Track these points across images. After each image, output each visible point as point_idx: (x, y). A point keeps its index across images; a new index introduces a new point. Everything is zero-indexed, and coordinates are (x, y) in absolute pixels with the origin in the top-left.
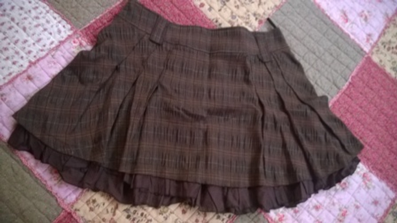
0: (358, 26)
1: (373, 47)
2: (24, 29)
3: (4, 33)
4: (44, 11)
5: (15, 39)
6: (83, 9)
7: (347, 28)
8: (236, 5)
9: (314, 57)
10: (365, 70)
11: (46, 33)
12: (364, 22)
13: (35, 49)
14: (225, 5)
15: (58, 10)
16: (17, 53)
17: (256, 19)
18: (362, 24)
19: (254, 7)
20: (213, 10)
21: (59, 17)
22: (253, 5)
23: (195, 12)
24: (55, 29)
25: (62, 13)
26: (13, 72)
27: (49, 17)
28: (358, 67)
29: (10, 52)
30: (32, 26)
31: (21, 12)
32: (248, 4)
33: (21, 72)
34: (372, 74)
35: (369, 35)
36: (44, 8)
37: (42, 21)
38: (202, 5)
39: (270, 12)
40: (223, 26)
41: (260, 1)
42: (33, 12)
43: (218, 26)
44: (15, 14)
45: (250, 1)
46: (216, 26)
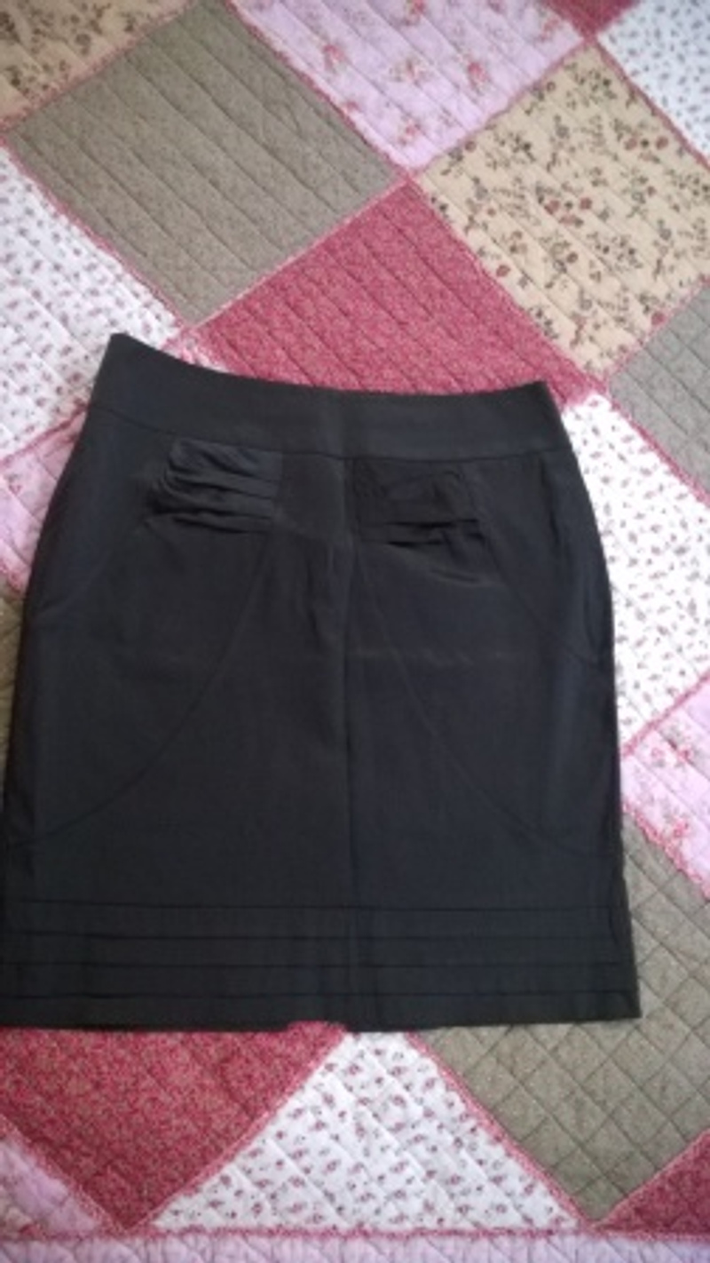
2: (64, 320)
3: (17, 328)
4: (111, 277)
5: (43, 343)
6: (205, 274)
8: (594, 271)
14: (564, 270)
15: (143, 273)
16: (47, 378)
17: (647, 309)
19: (641, 280)
20: (531, 286)
21: (145, 293)
22: (639, 271)
23: (483, 289)
24: (138, 323)
25: (155, 281)
26: (38, 423)
27: (123, 290)
29: (32, 376)
30: (83, 312)
31: (57, 276)
32: (628, 270)
33: (56, 425)
36: (110, 267)
37: (106, 301)
38: (503, 271)
39: (684, 292)
40: (556, 327)
41: (659, 262)
42: (84, 277)
43: (543, 326)
44: (42, 280)
45: (633, 261)
46: (537, 326)
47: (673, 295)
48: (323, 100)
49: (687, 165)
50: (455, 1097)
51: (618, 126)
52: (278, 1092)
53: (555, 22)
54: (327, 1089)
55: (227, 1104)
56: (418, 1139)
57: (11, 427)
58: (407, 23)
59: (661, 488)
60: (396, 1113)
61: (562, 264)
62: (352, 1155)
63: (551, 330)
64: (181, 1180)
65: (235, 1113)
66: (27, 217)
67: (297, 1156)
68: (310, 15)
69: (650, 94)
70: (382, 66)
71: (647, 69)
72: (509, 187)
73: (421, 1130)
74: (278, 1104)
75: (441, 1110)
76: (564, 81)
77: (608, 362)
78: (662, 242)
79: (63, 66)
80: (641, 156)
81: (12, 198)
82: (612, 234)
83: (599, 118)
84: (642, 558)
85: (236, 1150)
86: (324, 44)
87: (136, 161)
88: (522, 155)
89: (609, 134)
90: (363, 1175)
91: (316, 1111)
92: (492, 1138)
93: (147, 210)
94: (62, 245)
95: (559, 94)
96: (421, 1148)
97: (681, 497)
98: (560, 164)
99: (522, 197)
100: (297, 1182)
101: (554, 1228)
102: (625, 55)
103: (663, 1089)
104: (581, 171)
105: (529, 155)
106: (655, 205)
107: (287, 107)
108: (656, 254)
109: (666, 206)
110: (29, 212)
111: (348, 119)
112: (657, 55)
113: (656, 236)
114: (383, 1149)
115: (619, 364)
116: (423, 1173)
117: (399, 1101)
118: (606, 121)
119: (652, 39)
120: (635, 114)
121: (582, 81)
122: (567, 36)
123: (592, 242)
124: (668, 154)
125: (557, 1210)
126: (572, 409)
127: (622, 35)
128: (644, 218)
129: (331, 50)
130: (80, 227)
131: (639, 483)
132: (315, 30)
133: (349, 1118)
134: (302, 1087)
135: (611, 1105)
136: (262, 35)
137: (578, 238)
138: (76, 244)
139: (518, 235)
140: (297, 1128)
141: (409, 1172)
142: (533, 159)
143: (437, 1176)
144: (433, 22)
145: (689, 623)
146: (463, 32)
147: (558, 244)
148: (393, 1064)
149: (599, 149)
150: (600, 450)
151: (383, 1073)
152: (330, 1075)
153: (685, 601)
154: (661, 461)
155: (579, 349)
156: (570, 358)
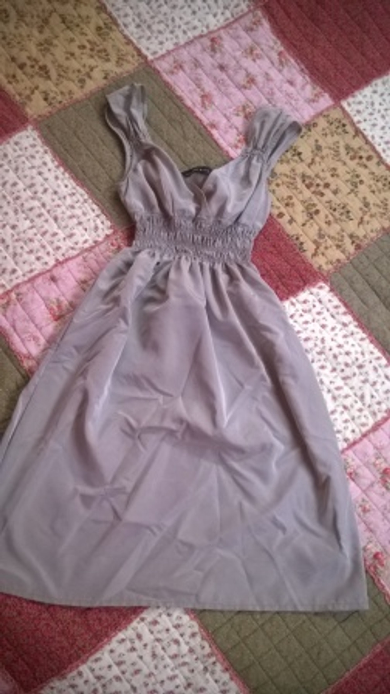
2: (56, 219)
3: (32, 221)
4: (81, 200)
5: (43, 230)
8: (327, 220)
11: (80, 228)
13: (65, 245)
14: (312, 218)
16: (43, 247)
17: (353, 242)
19: (351, 226)
20: (294, 224)
22: (351, 222)
24: (92, 225)
26: (35, 269)
27: (87, 207)
29: (36, 245)
30: (65, 216)
31: (55, 197)
32: (345, 221)
33: (44, 271)
36: (82, 195)
37: (78, 212)
38: (281, 215)
39: (373, 235)
40: (305, 247)
41: (362, 218)
42: (68, 198)
43: (298, 244)
44: (47, 198)
45: (348, 217)
46: (295, 244)
47: (368, 236)
48: (198, 122)
49: (381, 171)
50: (206, 645)
51: (348, 148)
52: (114, 628)
53: (320, 93)
54: (140, 630)
55: (86, 633)
56: (185, 664)
57: (22, 270)
58: (245, 88)
59: (352, 334)
60: (173, 649)
61: (311, 214)
62: (148, 667)
63: (303, 248)
64: (57, 671)
65: (89, 638)
66: (44, 167)
67: (119, 664)
68: (197, 79)
69: (365, 133)
70: (230, 108)
71: (365, 120)
72: (288, 173)
73: (187, 659)
74: (112, 635)
75: (198, 650)
76: (322, 123)
77: (330, 266)
78: (366, 209)
79: (70, 92)
80: (358, 164)
81: (37, 156)
82: (338, 202)
83: (338, 142)
84: (339, 368)
85: (88, 658)
86: (202, 93)
87: (101, 143)
88: (296, 158)
89: (342, 151)
90: (153, 679)
91: (132, 641)
92: (223, 668)
93: (104, 168)
94: (59, 182)
95: (319, 129)
96: (185, 669)
97: (362, 339)
98: (315, 164)
99: (295, 179)
100: (118, 679)
102: (355, 113)
103: (319, 653)
104: (325, 169)
105: (300, 158)
106: (363, 189)
107: (180, 123)
108: (360, 214)
109: (368, 190)
110: (45, 164)
111: (210, 132)
112: (371, 114)
113: (361, 205)
114: (165, 667)
115: (335, 268)
116: (186, 684)
117: (177, 642)
118: (342, 144)
119: (369, 106)
120: (357, 143)
121: (331, 124)
122: (326, 101)
123: (328, 205)
124: (372, 165)
126: (309, 289)
127: (354, 102)
128: (356, 196)
129: (206, 97)
130: (70, 173)
131: (341, 330)
132: (199, 86)
133: (149, 647)
134: (126, 628)
135: (290, 659)
136: (171, 87)
137: (320, 202)
138: (66, 182)
139: (290, 198)
140: (121, 649)
141: (178, 681)
142: (302, 160)
143: (192, 686)
144: (258, 88)
145: (359, 405)
146: (273, 94)
147: (311, 205)
148: (176, 622)
149: (336, 158)
150: (322, 311)
151: (170, 625)
152: (142, 624)
153: (359, 393)
154: (354, 320)
155: (316, 259)
156: (311, 263)
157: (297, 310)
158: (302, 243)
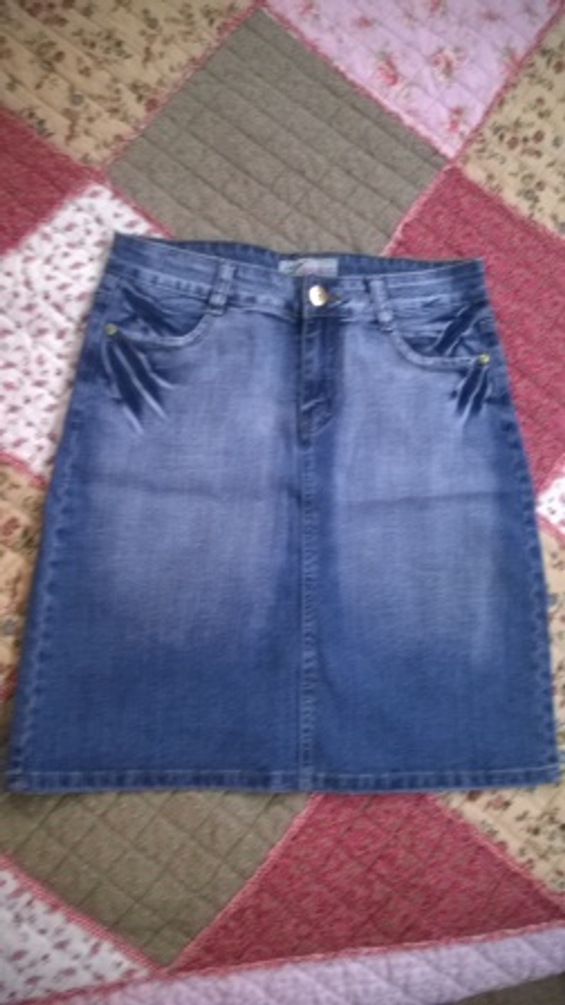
0: (426, 91)
1: (469, 142)
7: (393, 100)
8: (82, 67)
9: (302, 182)
10: (445, 205)
12: (441, 78)
14: (52, 70)
17: (140, 98)
18: (437, 85)
19: (131, 69)
20: (20, 89)
22: (128, 62)
28: (424, 199)
32: (115, 61)
34: (462, 214)
35: (458, 111)
39: (177, 75)
40: (49, 126)
41: (147, 50)
43: (36, 126)
45: (121, 53)
46: (31, 127)
47: (165, 80)
61: (49, 63)
63: (45, 130)
77: (106, 152)
78: (152, 32)
82: (97, 29)
92: (47, 907)
101: (126, 980)
108: (143, 42)
113: (144, 26)
115: (116, 153)
123: (77, 38)
125: (127, 964)
126: (74, 203)
128: (129, 11)
137: (62, 36)
147: (44, 45)
155: (75, 143)
156: (67, 154)
157: (57, 247)
158: (41, 122)
